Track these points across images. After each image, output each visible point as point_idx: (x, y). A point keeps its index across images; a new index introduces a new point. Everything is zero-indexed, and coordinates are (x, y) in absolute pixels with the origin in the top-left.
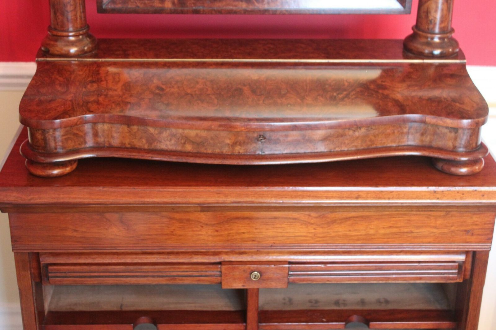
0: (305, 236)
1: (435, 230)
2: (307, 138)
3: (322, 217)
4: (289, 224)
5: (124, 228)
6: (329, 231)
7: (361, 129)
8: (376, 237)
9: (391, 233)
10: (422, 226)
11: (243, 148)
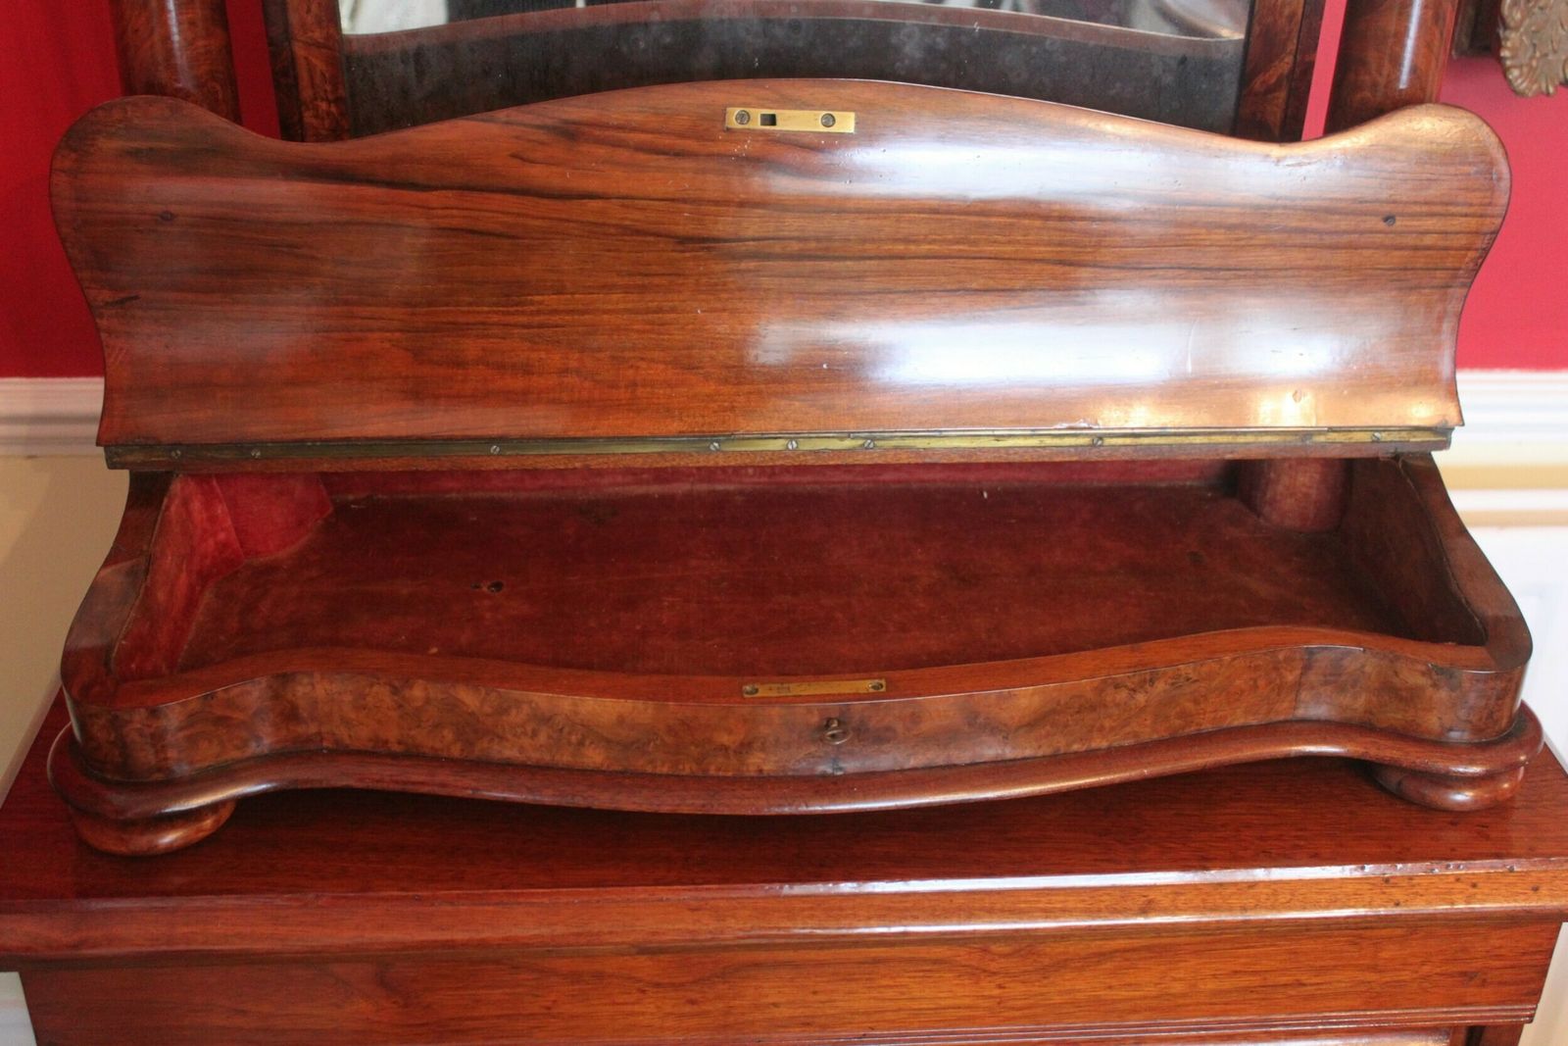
0: (969, 1007)
1: (1371, 977)
2: (981, 720)
3: (1022, 953)
4: (920, 977)
5: (394, 1003)
6: (1044, 990)
7: (1156, 684)
8: (1188, 1001)
9: (1238, 990)
10: (1335, 967)
11: (773, 758)
